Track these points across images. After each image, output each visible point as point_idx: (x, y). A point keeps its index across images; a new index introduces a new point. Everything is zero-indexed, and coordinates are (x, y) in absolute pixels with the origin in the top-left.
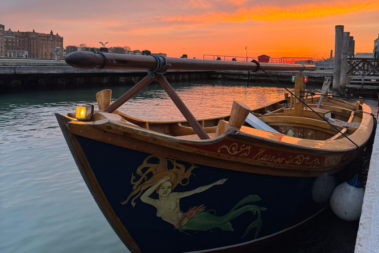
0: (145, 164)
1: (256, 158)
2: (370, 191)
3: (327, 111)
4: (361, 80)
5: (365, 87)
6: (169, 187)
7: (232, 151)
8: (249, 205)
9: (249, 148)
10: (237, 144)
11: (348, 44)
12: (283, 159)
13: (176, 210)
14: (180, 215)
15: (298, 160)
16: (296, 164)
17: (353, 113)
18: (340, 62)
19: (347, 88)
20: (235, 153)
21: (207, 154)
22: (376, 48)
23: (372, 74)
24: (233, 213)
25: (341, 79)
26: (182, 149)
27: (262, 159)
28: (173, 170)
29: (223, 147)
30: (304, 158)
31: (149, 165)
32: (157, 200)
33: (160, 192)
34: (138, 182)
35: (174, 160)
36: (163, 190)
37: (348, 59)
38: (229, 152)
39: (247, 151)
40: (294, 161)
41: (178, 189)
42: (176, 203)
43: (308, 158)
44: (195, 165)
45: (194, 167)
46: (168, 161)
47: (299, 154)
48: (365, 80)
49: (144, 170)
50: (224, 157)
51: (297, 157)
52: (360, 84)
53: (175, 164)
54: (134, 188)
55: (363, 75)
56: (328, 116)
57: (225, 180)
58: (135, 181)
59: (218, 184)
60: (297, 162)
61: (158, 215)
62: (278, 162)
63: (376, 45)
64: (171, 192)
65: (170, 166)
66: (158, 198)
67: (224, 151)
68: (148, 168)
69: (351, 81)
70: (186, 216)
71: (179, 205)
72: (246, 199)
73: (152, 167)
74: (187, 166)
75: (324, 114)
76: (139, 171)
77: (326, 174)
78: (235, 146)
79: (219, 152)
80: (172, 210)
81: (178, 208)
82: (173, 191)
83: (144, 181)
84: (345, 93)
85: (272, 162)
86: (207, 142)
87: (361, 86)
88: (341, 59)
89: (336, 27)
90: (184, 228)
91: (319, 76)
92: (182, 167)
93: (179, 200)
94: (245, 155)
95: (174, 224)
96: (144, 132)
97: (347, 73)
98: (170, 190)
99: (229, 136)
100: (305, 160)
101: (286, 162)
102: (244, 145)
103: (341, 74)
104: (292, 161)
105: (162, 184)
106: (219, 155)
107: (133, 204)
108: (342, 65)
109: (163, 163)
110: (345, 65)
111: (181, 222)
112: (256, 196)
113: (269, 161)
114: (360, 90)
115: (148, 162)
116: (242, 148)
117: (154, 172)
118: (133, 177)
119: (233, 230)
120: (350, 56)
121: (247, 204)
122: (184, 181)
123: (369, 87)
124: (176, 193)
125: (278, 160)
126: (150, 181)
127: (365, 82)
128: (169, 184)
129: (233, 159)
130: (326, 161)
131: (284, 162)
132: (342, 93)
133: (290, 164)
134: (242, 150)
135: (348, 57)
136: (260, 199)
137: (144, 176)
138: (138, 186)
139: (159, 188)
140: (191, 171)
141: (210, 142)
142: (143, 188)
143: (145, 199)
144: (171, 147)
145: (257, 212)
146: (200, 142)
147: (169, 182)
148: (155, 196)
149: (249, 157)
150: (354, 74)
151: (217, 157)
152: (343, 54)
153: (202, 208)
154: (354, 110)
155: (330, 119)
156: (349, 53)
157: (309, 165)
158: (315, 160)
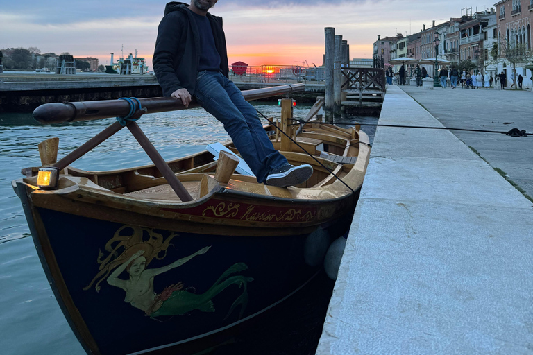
0: (116, 237)
1: (244, 219)
2: (350, 249)
3: (320, 141)
4: (358, 95)
5: (364, 104)
6: (142, 264)
7: (218, 213)
8: (235, 276)
9: (237, 207)
10: (224, 204)
11: (341, 50)
12: (273, 216)
13: (149, 291)
14: (153, 297)
15: (289, 215)
16: (287, 221)
17: (348, 144)
18: (333, 73)
19: (342, 105)
20: (222, 214)
21: (190, 218)
22: (376, 52)
23: (372, 86)
24: (216, 289)
25: (336, 94)
26: (163, 216)
27: (251, 218)
28: (149, 241)
29: (208, 208)
30: (295, 213)
31: (121, 238)
32: (128, 281)
33: (132, 271)
34: (106, 260)
35: (150, 229)
36: (136, 267)
37: (342, 68)
38: (215, 213)
39: (235, 210)
40: (285, 217)
41: (152, 265)
42: (150, 282)
43: (299, 212)
44: (175, 233)
45: (174, 236)
46: (144, 231)
47: (291, 208)
48: (364, 95)
49: (114, 245)
50: (209, 220)
51: (288, 212)
52: (358, 100)
53: (152, 234)
54: (101, 267)
55: (361, 89)
56: (321, 148)
57: (208, 248)
58: (102, 259)
59: (200, 254)
60: (288, 218)
61: (127, 300)
62: (268, 221)
63: (376, 49)
64: (145, 269)
65: (146, 237)
66: (128, 279)
67: (210, 213)
68: (120, 241)
69: (348, 97)
70: (160, 298)
71: (152, 284)
72: (231, 270)
73: (124, 240)
74: (166, 234)
75: (316, 146)
76: (108, 246)
77: (320, 228)
78: (222, 206)
79: (204, 214)
80: (143, 292)
81: (152, 289)
82: (147, 268)
83: (113, 258)
84: (340, 112)
85: (261, 220)
86: (191, 205)
87: (358, 103)
88: (333, 69)
89: (326, 29)
90: (157, 314)
91: (309, 89)
92: (160, 237)
93: (153, 278)
94: (233, 216)
95: (145, 309)
96: (120, 199)
97: (342, 87)
98: (143, 267)
99: (216, 194)
100: (296, 214)
101: (277, 219)
102: (231, 204)
103: (335, 88)
104: (283, 217)
105: (134, 260)
106: (203, 219)
107: (98, 288)
108: (335, 76)
109: (138, 234)
110: (338, 77)
111: (153, 306)
112: (243, 264)
113: (258, 220)
114: (358, 108)
115: (121, 234)
116: (230, 207)
117: (127, 246)
118: (101, 254)
119: (214, 310)
120: (345, 65)
121: (232, 275)
122: (161, 254)
123: (368, 104)
124: (150, 270)
125: (268, 217)
126: (120, 258)
127: (363, 97)
128: (143, 259)
129: (219, 222)
130: (319, 213)
131: (274, 220)
132: (337, 112)
133: (281, 221)
134: (229, 209)
135: (342, 66)
136: (247, 267)
137: (114, 252)
138: (105, 265)
139: (130, 266)
140: (169, 241)
141: (195, 204)
142: (112, 267)
143: (113, 281)
144: (150, 214)
145: (243, 284)
146: (183, 205)
147: (143, 257)
148: (125, 276)
149: (237, 217)
150: (350, 88)
151: (202, 221)
152: (336, 62)
153: (179, 285)
154: (350, 138)
155: (323, 152)
156: (343, 61)
157: (301, 220)
158: (307, 214)
